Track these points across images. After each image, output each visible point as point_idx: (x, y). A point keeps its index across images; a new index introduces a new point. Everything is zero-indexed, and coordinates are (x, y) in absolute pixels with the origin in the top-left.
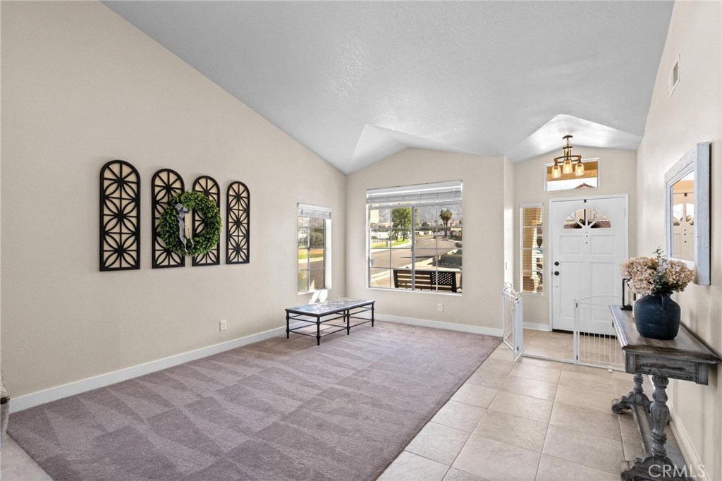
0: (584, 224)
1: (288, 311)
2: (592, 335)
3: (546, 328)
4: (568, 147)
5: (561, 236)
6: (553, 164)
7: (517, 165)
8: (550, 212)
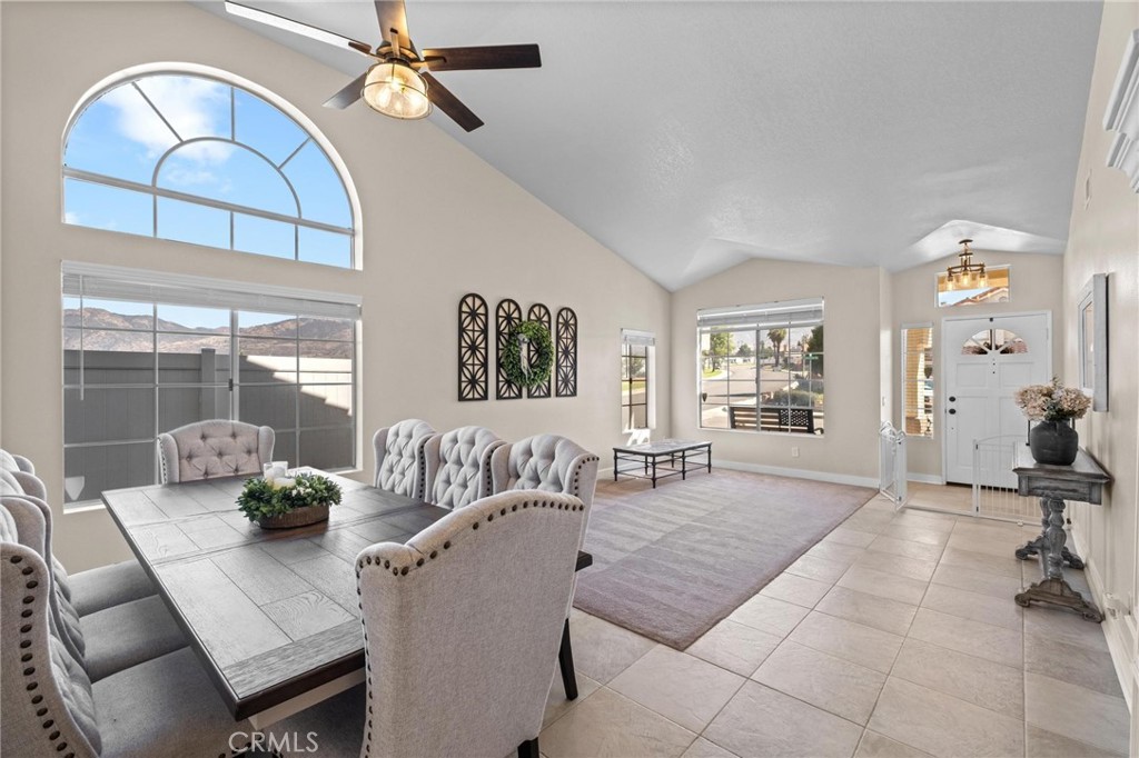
0: (990, 348)
1: (616, 451)
2: (996, 489)
3: (938, 480)
4: (966, 254)
5: (958, 365)
6: (947, 273)
7: (896, 276)
8: (943, 334)
